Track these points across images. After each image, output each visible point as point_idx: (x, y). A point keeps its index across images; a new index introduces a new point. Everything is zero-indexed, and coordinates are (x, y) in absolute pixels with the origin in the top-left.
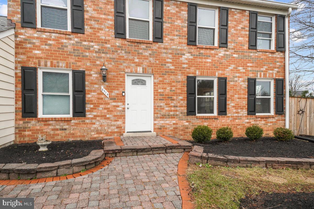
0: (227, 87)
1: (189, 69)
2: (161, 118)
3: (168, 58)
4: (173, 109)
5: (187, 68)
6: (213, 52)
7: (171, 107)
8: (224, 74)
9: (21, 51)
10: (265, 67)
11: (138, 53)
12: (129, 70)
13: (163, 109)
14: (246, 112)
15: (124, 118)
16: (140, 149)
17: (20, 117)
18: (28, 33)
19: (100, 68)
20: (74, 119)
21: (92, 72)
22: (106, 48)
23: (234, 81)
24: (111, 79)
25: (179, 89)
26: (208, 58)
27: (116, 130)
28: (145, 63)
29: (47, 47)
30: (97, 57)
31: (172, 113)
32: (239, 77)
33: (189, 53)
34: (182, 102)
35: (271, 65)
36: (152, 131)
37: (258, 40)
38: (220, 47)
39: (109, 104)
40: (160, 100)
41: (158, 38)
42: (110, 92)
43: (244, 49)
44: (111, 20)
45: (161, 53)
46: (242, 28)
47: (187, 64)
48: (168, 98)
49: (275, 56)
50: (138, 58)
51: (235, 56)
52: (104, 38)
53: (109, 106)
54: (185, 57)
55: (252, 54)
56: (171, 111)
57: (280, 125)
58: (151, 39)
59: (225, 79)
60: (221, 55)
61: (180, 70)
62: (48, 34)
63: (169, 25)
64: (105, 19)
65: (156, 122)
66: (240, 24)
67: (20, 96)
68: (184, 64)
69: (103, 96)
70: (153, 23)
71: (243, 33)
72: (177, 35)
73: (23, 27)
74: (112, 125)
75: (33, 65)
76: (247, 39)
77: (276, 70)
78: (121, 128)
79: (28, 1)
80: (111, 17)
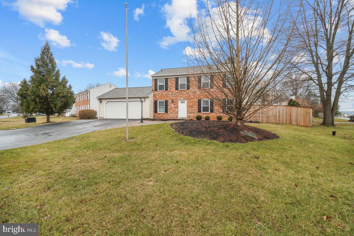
0: (214, 102)
2: (189, 113)
3: (191, 94)
4: (193, 110)
5: (198, 97)
9: (154, 97)
12: (180, 99)
13: (190, 110)
14: (222, 111)
15: (178, 113)
17: (154, 113)
18: (156, 92)
19: (172, 99)
20: (165, 113)
21: (169, 101)
22: (173, 93)
23: (216, 100)
24: (174, 102)
25: (195, 104)
26: (206, 93)
28: (184, 96)
29: (159, 95)
30: (171, 96)
31: (193, 112)
32: (219, 98)
33: (199, 92)
34: (196, 108)
36: (186, 117)
38: (210, 88)
39: (173, 109)
40: (189, 107)
41: (188, 88)
42: (174, 106)
43: (221, 88)
45: (189, 93)
46: (219, 81)
48: (192, 107)
50: (182, 95)
51: (216, 91)
52: (172, 91)
54: (197, 93)
55: (224, 90)
58: (186, 89)
59: (213, 99)
61: (196, 98)
62: (160, 92)
63: (192, 84)
64: (173, 86)
65: (187, 115)
67: (154, 108)
68: (197, 95)
69: (172, 107)
70: (187, 84)
72: (195, 87)
74: (175, 115)
75: (157, 100)
76: (222, 84)
78: (177, 116)
79: (156, 84)
80: (175, 85)
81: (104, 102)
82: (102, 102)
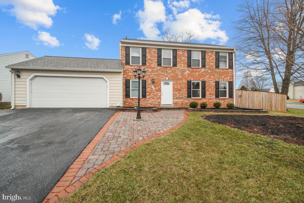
0: (206, 85)
1: (188, 77)
2: (176, 99)
3: (179, 73)
4: (181, 95)
5: (187, 77)
6: (199, 70)
7: (180, 94)
8: (204, 80)
9: (125, 73)
10: (224, 76)
11: (166, 72)
12: (163, 79)
13: (177, 95)
14: (215, 97)
15: (161, 99)
16: (169, 108)
17: (125, 97)
18: (128, 67)
19: (152, 78)
20: (142, 99)
21: (149, 80)
22: (154, 70)
23: (209, 83)
24: (156, 83)
25: (184, 86)
26: (197, 73)
27: (157, 103)
28: (169, 76)
30: (151, 74)
31: (181, 97)
32: (211, 81)
33: (188, 70)
34: (185, 92)
35: (226, 75)
36: (172, 104)
37: (220, 64)
38: (202, 68)
39: (155, 93)
40: (176, 91)
41: (175, 65)
42: (155, 88)
43: (213, 68)
44: (156, 59)
45: (176, 71)
46: (212, 59)
47: (187, 75)
48: (179, 90)
49: (228, 71)
50: (166, 74)
51: (209, 71)
52: (153, 66)
53: (155, 94)
54: (186, 72)
55: (217, 70)
56: (180, 96)
57: (231, 102)
58: (172, 66)
59: (205, 82)
60: (203, 71)
61: (184, 78)
62: (134, 67)
63: (179, 59)
64: (154, 59)
65: (174, 101)
66: (211, 57)
67: (125, 90)
68: (186, 75)
69: (152, 90)
70: (173, 59)
71: (213, 61)
72: (183, 63)
73: (126, 65)
74: (156, 102)
75: (129, 79)
76: (215, 64)
77: (229, 77)
78: (159, 103)
79: (127, 55)
80: (156, 58)
81: (26, 77)
82: (21, 77)
